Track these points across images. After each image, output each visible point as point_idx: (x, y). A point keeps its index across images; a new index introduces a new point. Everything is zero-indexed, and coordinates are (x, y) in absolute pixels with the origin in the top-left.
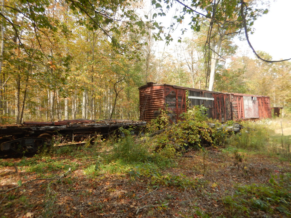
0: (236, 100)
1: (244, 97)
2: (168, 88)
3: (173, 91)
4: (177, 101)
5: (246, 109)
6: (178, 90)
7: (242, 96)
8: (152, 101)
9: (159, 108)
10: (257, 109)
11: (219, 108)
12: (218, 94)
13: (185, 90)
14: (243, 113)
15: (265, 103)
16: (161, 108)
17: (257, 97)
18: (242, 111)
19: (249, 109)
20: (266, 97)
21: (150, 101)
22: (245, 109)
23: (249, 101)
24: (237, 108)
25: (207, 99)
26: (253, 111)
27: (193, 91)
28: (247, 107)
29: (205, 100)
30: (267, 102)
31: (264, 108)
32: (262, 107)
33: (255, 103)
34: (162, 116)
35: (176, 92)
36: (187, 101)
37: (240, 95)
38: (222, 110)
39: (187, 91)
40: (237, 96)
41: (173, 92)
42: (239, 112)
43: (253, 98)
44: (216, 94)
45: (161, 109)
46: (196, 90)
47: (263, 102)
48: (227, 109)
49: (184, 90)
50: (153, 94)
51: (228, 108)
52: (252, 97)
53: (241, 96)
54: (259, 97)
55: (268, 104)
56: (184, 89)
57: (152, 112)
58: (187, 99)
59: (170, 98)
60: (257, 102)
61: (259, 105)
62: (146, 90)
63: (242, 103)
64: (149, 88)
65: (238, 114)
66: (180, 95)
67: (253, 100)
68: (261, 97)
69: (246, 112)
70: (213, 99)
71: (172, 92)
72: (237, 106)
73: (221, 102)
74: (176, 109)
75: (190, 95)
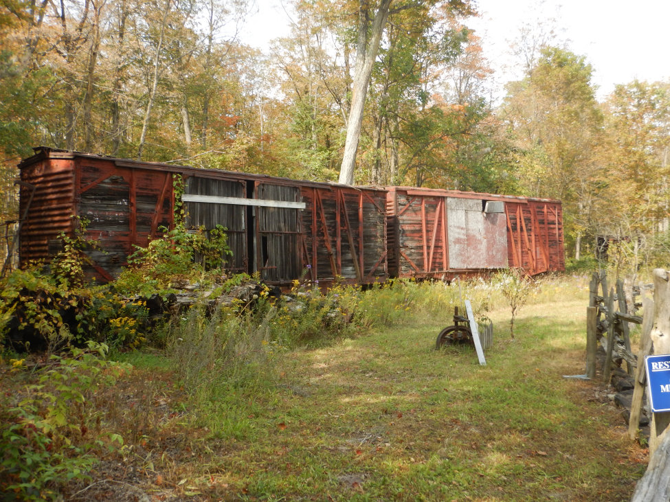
0: (415, 211)
1: (449, 200)
2: (93, 166)
3: (115, 177)
4: (133, 208)
5: (458, 241)
6: (136, 175)
7: (443, 198)
8: (47, 207)
9: (59, 231)
10: (502, 240)
11: (334, 235)
12: (329, 190)
13: (172, 173)
14: (444, 253)
15: (542, 222)
16: (66, 230)
17: (506, 203)
18: (436, 247)
19: (470, 240)
20: (545, 202)
21: (43, 208)
22: (451, 238)
23: (471, 215)
24: (421, 237)
25: (271, 204)
26: (483, 246)
28: (459, 233)
29: (264, 208)
30: (551, 218)
31: (533, 238)
32: (525, 233)
33: (493, 223)
35: (131, 180)
36: (176, 209)
37: (437, 192)
38: (344, 239)
39: (178, 177)
40: (422, 197)
41: (114, 182)
42: (425, 248)
43: (487, 204)
44: (320, 189)
45: (64, 235)
47: (532, 217)
48: (368, 238)
49: (167, 173)
50: (50, 184)
51: (375, 236)
52: (484, 202)
53: (439, 197)
54: (518, 201)
55: (552, 226)
57: (46, 242)
58: (180, 204)
59: (102, 200)
61: (515, 229)
62: (36, 171)
63: (440, 222)
64: (42, 164)
65: (422, 254)
66: (152, 190)
67: (486, 210)
68: (526, 202)
69: (454, 250)
70: (301, 206)
71: (112, 180)
72: (420, 231)
73: (342, 216)
74: (126, 235)
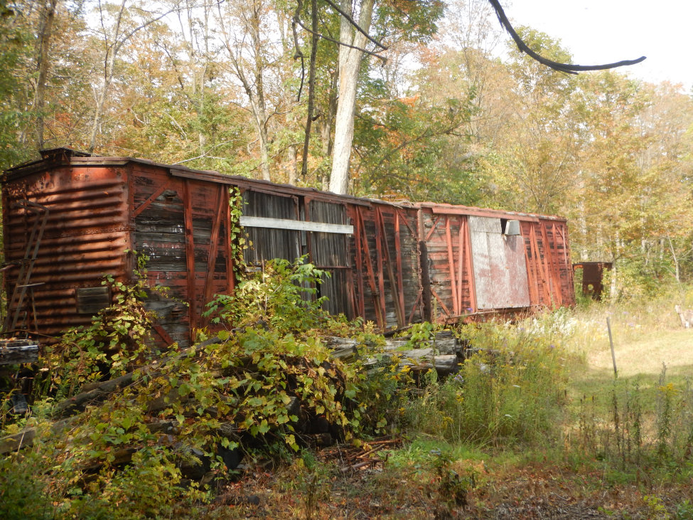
0: (440, 235)
1: (471, 219)
2: (146, 176)
3: (169, 192)
4: (190, 238)
5: (483, 273)
6: (193, 189)
7: (466, 217)
8: (70, 239)
9: (104, 274)
10: (522, 269)
11: (376, 270)
12: (368, 208)
13: (227, 186)
14: (471, 289)
15: (552, 246)
16: (114, 273)
17: (521, 222)
18: (464, 282)
19: (493, 272)
20: (553, 221)
21: (60, 240)
22: (477, 270)
23: (492, 237)
24: (448, 269)
25: (323, 228)
26: (506, 279)
27: (262, 194)
28: (483, 263)
29: (315, 233)
30: (559, 240)
31: (546, 266)
32: (539, 260)
33: (513, 248)
34: (118, 313)
35: (186, 196)
36: (234, 237)
37: (459, 210)
38: (386, 277)
39: (235, 191)
40: (446, 216)
41: (169, 199)
42: (453, 283)
43: (508, 224)
44: (363, 207)
45: (111, 280)
46: (277, 186)
47: (543, 240)
48: (406, 271)
49: (221, 186)
50: (75, 205)
51: (410, 270)
52: (504, 222)
53: (461, 216)
54: (531, 220)
55: (561, 251)
56: (219, 185)
57: (70, 292)
58: (237, 230)
59: (158, 225)
60: (521, 240)
61: (530, 256)
62: (39, 185)
63: (464, 248)
64: (52, 176)
65: (450, 292)
66: (206, 211)
67: (507, 232)
68: (538, 221)
69: (480, 284)
70: (348, 230)
71: (166, 196)
72: (447, 261)
73: (383, 242)
74: (184, 278)
75: (250, 212)
